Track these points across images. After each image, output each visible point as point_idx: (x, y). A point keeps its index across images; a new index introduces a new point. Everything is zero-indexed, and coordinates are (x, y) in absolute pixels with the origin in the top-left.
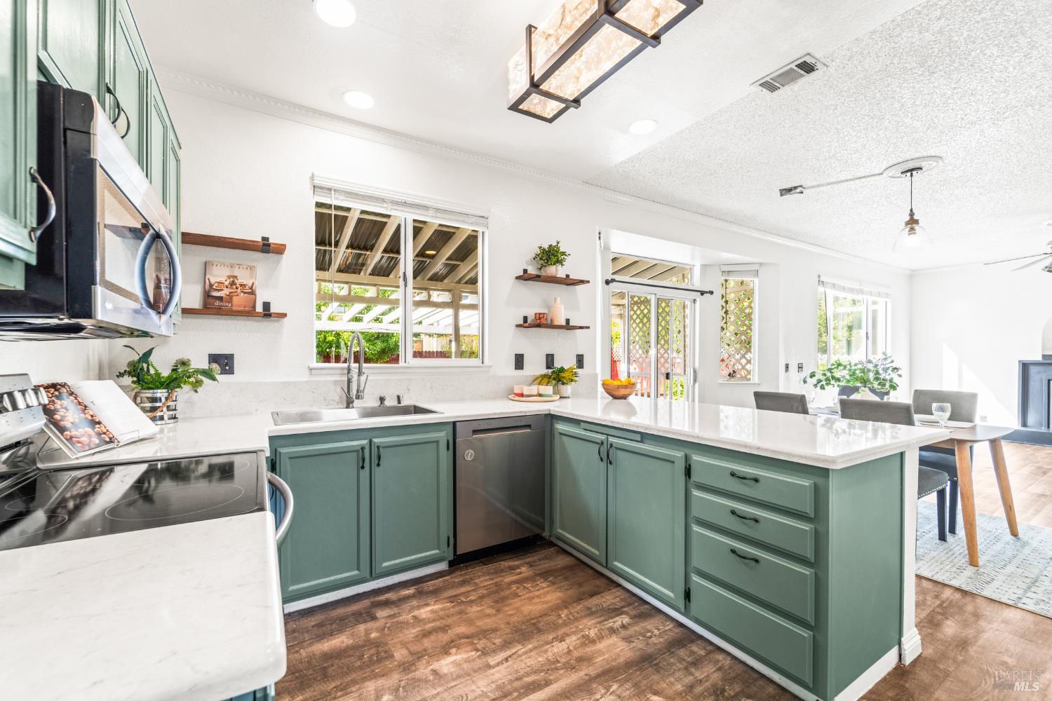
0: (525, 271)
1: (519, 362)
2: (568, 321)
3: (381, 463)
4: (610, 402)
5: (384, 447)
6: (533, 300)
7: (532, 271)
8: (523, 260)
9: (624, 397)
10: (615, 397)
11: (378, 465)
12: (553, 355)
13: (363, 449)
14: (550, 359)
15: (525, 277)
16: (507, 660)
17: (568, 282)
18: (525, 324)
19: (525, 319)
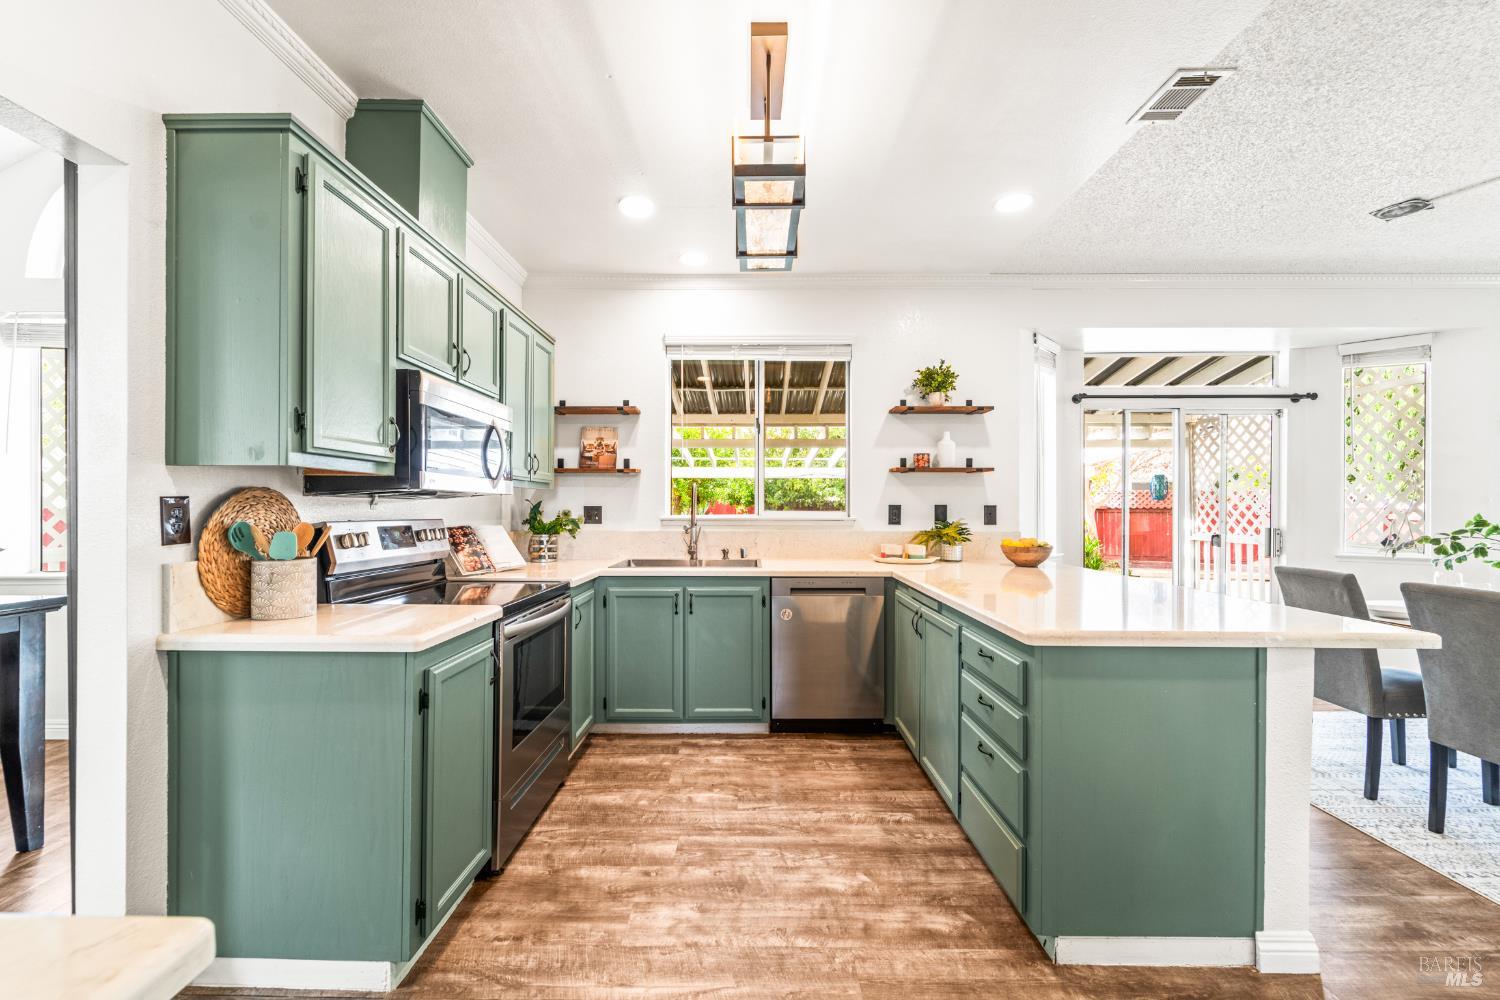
0: (903, 403)
1: (895, 515)
2: (969, 462)
3: (693, 610)
4: (1012, 571)
5: (697, 596)
6: (913, 439)
7: (913, 401)
8: (902, 387)
9: (1033, 564)
10: (1019, 564)
11: (691, 613)
12: (945, 507)
13: (677, 595)
14: (941, 513)
15: (903, 410)
16: (754, 809)
17: (971, 410)
18: (903, 467)
19: (903, 462)
